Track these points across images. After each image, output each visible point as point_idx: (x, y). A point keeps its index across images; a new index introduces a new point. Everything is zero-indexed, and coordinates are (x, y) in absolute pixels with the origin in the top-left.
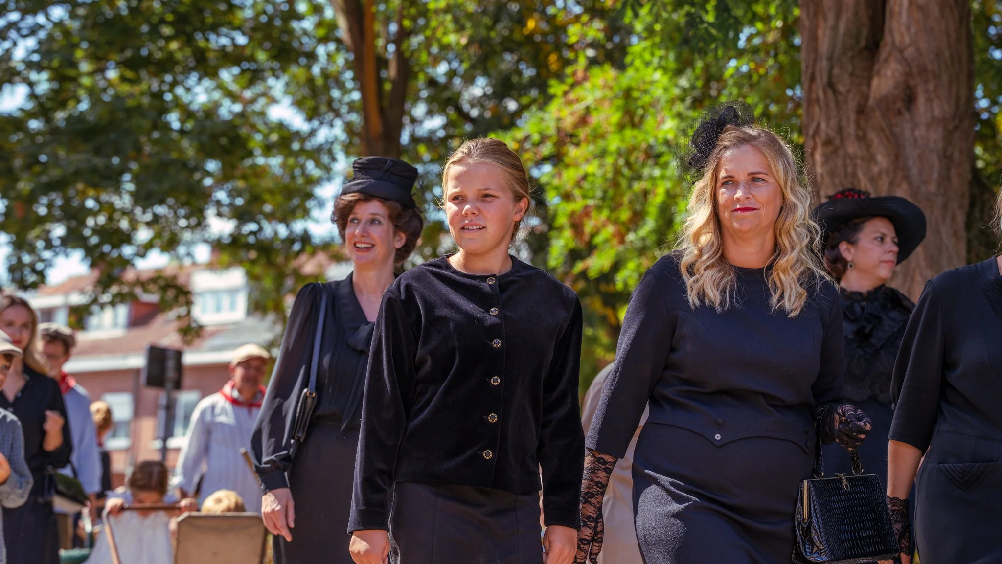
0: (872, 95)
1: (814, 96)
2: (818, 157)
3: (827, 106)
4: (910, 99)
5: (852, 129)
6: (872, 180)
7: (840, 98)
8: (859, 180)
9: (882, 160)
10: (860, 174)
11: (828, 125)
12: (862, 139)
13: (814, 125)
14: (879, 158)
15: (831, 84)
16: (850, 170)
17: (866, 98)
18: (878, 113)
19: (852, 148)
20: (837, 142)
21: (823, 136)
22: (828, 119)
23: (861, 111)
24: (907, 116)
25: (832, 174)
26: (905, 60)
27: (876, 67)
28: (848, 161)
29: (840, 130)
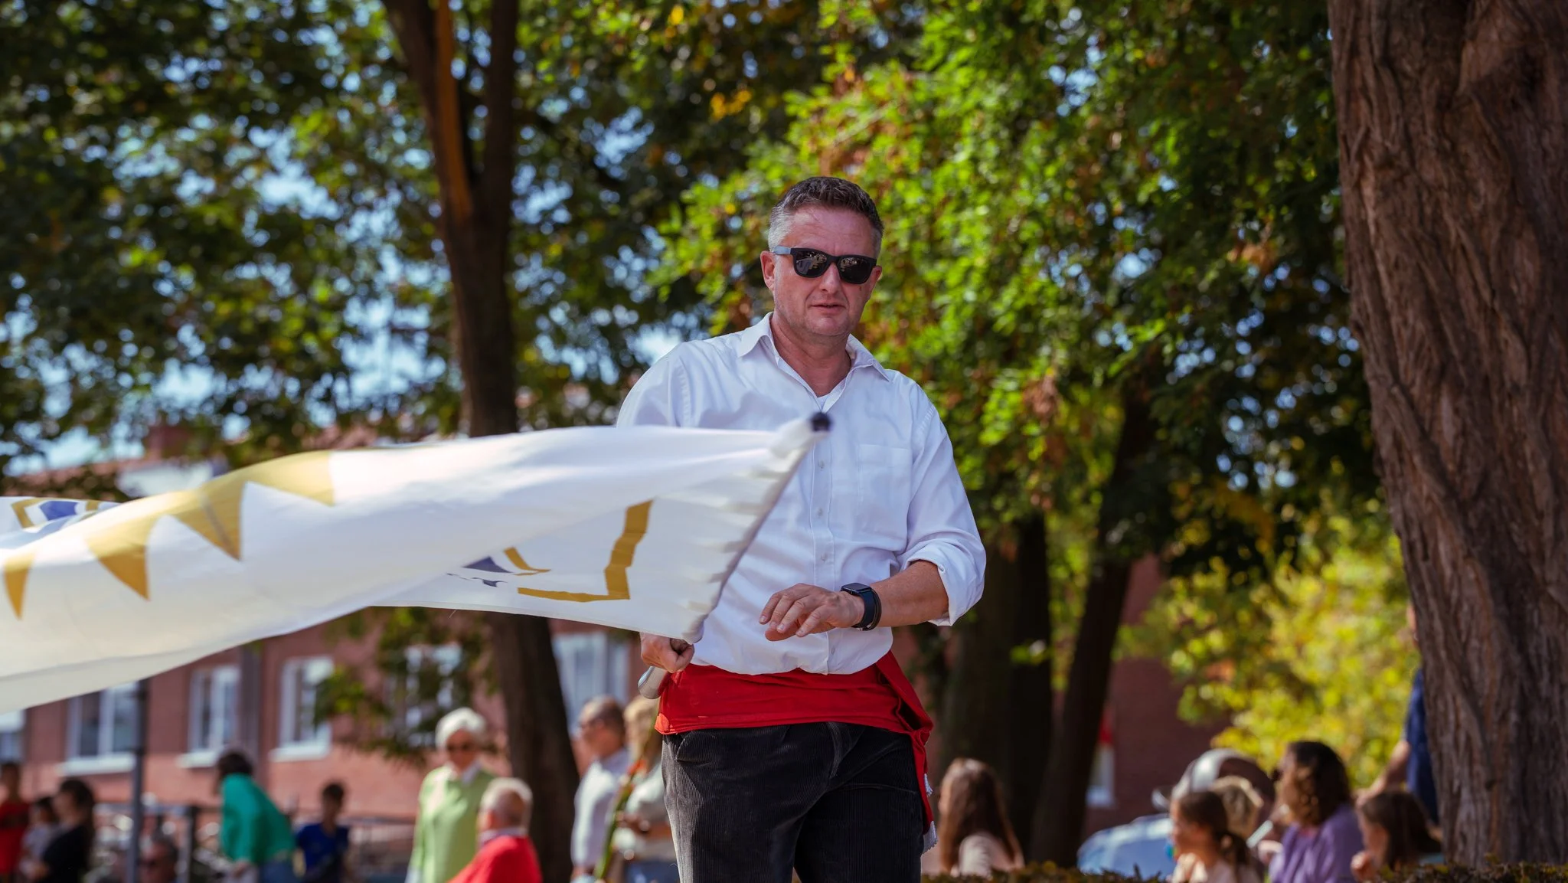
0: (1464, 77)
1: (1358, 83)
2: (1368, 191)
3: (1383, 99)
4: (1531, 79)
5: (1430, 138)
6: (1470, 226)
7: (1406, 84)
8: (1446, 227)
9: (1487, 192)
10: (1447, 217)
11: (1385, 135)
12: (1450, 154)
13: (1360, 136)
14: (1481, 187)
15: (1388, 61)
16: (1428, 210)
17: (1455, 83)
18: (1478, 107)
19: (1432, 171)
20: (1405, 163)
21: (1377, 152)
22: (1385, 123)
23: (1446, 104)
24: (1528, 112)
25: (1396, 219)
26: (1520, 9)
27: (1469, 27)
28: (1425, 196)
29: (1408, 141)
